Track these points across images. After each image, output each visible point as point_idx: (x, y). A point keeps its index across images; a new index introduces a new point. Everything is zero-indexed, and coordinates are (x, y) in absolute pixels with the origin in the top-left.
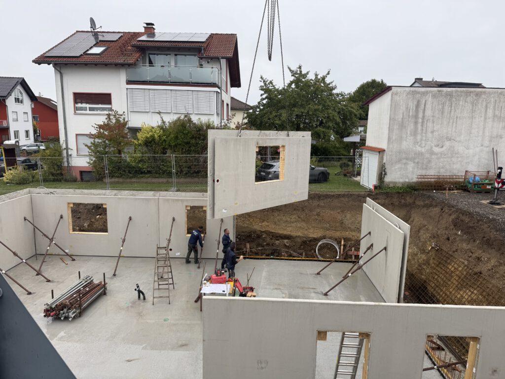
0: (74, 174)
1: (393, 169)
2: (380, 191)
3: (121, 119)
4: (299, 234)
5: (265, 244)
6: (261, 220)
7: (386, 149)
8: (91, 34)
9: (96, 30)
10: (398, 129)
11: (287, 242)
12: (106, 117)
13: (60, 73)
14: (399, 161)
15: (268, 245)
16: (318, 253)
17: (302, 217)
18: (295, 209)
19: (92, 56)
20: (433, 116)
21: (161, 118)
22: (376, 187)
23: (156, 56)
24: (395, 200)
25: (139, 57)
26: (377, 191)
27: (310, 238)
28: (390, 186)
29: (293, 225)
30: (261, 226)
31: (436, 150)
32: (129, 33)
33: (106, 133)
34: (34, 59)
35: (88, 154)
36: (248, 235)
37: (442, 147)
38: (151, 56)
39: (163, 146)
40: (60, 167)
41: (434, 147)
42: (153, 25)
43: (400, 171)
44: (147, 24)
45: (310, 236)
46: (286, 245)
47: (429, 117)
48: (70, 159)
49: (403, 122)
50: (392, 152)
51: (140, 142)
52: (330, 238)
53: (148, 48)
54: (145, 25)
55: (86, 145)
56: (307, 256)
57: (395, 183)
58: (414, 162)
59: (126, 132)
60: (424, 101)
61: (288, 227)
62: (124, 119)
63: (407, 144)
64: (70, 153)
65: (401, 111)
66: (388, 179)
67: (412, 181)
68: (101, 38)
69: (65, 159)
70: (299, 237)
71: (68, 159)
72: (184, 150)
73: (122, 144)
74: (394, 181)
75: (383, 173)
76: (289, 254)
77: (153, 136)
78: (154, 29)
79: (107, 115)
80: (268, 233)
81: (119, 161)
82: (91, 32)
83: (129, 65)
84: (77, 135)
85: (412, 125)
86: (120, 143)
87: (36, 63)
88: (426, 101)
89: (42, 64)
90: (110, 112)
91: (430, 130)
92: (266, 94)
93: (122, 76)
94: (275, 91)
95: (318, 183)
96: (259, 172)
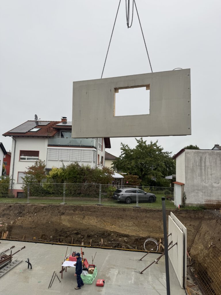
0: (14, 194)
1: (190, 195)
2: (183, 209)
3: (42, 164)
4: (134, 234)
5: (113, 240)
6: (111, 224)
7: (185, 184)
8: (35, 122)
9: (37, 120)
10: (191, 172)
11: (126, 239)
12: (35, 163)
13: (15, 140)
14: (194, 191)
15: (114, 240)
16: (145, 247)
17: (136, 223)
18: (132, 218)
19: (32, 133)
20: (211, 166)
21: (63, 163)
22: (180, 206)
23: (65, 133)
24: (192, 215)
25: (56, 133)
26: (181, 209)
27: (140, 237)
28: (190, 206)
29: (130, 228)
30: (111, 228)
31: (215, 185)
32: (54, 121)
33: (33, 171)
34: (3, 134)
35: (22, 182)
36: (103, 233)
37: (218, 183)
38: (62, 133)
39: (61, 179)
40: (7, 189)
41: (213, 184)
42: (66, 118)
43: (194, 197)
44: (63, 118)
45: (140, 236)
46: (125, 241)
47: (208, 166)
49: (193, 169)
50: (188, 185)
51: (50, 176)
52: (153, 238)
53: (61, 129)
54: (62, 118)
55: (22, 178)
56: (137, 248)
57: (192, 204)
58: (202, 192)
59: (44, 171)
60: (204, 157)
61: (127, 229)
62: (44, 164)
63: (197, 181)
64: (13, 182)
65: (192, 163)
66: (187, 202)
67: (202, 203)
68: (39, 124)
69: (11, 185)
70: (133, 236)
71: (12, 185)
72: (73, 181)
73: (41, 177)
74: (191, 203)
75: (185, 198)
76: (127, 247)
77: (57, 173)
78: (67, 120)
79: (36, 162)
80: (115, 233)
81: (38, 187)
82: (35, 121)
83: (50, 137)
84: (19, 172)
85: (199, 170)
86: (40, 177)
87: (4, 136)
88: (205, 157)
89: (7, 137)
90: (38, 161)
91: (209, 173)
92: (124, 152)
93: (46, 142)
94: (129, 150)
95: (149, 202)
96: (114, 194)
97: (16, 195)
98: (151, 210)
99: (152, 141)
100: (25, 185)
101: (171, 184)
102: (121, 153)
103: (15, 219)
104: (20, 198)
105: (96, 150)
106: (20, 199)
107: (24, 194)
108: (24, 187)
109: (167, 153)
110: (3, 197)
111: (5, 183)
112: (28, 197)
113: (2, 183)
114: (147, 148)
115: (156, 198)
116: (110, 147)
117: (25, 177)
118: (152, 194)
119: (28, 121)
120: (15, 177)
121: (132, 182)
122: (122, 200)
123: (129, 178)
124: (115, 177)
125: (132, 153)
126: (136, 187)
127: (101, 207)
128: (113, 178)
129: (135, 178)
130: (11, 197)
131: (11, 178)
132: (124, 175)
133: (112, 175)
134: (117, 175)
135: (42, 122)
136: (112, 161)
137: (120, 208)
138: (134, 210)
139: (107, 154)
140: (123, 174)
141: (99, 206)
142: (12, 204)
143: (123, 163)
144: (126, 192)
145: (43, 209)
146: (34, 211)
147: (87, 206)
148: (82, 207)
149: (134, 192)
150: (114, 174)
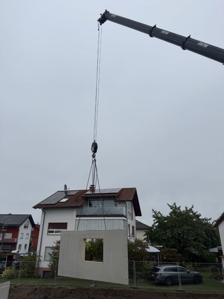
0: (40, 273)
8: (64, 192)
9: (67, 190)
13: (45, 212)
19: (61, 203)
23: (93, 201)
25: (84, 202)
32: (82, 190)
34: (34, 206)
35: (49, 259)
38: (91, 201)
39: (90, 255)
40: (33, 267)
42: (94, 186)
48: (39, 263)
53: (89, 198)
54: (90, 186)
55: (49, 254)
64: (40, 259)
68: (68, 194)
78: (95, 188)
82: (64, 191)
83: (78, 207)
84: (46, 247)
87: (34, 208)
89: (37, 209)
92: (157, 220)
93: (74, 213)
94: (162, 218)
95: (195, 284)
96: (151, 274)
97: (42, 275)
98: (198, 294)
99: (187, 207)
100: (52, 263)
101: (217, 259)
102: (154, 222)
104: (46, 278)
105: (125, 219)
106: (46, 280)
107: (50, 273)
108: (51, 265)
109: (206, 220)
110: (28, 277)
111: (32, 261)
112: (55, 277)
113: (29, 260)
114: (183, 215)
115: (202, 277)
116: (140, 215)
117: (53, 252)
118: (196, 272)
119: (58, 191)
120: (42, 254)
121: (171, 257)
122: (161, 281)
123: (166, 253)
124: (150, 252)
125: (166, 221)
126: (175, 264)
127: (137, 291)
128: (148, 252)
129: (173, 252)
130: (37, 278)
131: (38, 254)
132: (159, 249)
133: (146, 249)
134: (152, 249)
135: (71, 192)
136: (145, 232)
137: (159, 293)
138: (177, 294)
139: (138, 223)
140: (159, 247)
141: (134, 290)
142: (37, 287)
143: (157, 233)
144: (165, 270)
145: (71, 293)
146: (61, 296)
147: (121, 289)
148: (115, 290)
149: (175, 270)
150: (149, 248)
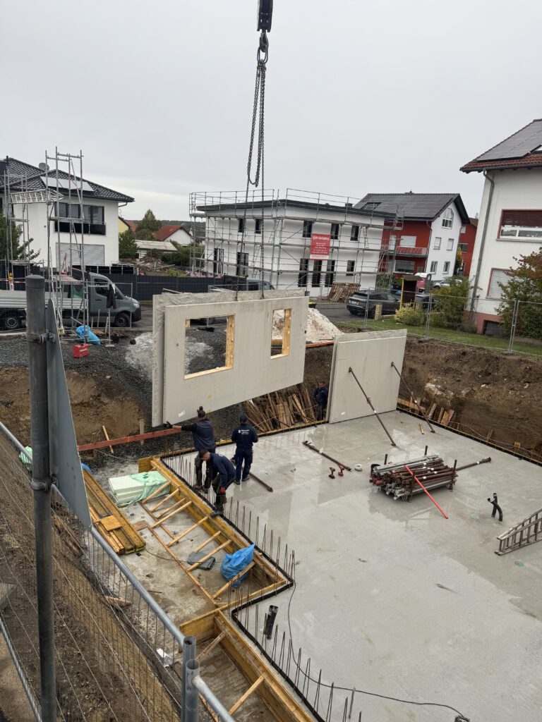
0: (476, 323)
13: (492, 182)
33: (533, 269)
35: (500, 297)
40: (461, 310)
55: (501, 285)
64: (477, 294)
69: (470, 302)
71: (473, 301)
84: (493, 269)
87: (464, 171)
89: (471, 173)
97: (480, 329)
100: (507, 306)
103: (472, 386)
104: (490, 336)
106: (490, 339)
107: (501, 328)
108: (503, 309)
110: (448, 327)
111: (457, 295)
112: (512, 338)
117: (509, 283)
119: (535, 121)
120: (484, 282)
130: (468, 332)
131: (473, 284)
142: (467, 349)
146: (523, 377)
